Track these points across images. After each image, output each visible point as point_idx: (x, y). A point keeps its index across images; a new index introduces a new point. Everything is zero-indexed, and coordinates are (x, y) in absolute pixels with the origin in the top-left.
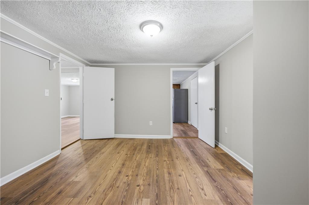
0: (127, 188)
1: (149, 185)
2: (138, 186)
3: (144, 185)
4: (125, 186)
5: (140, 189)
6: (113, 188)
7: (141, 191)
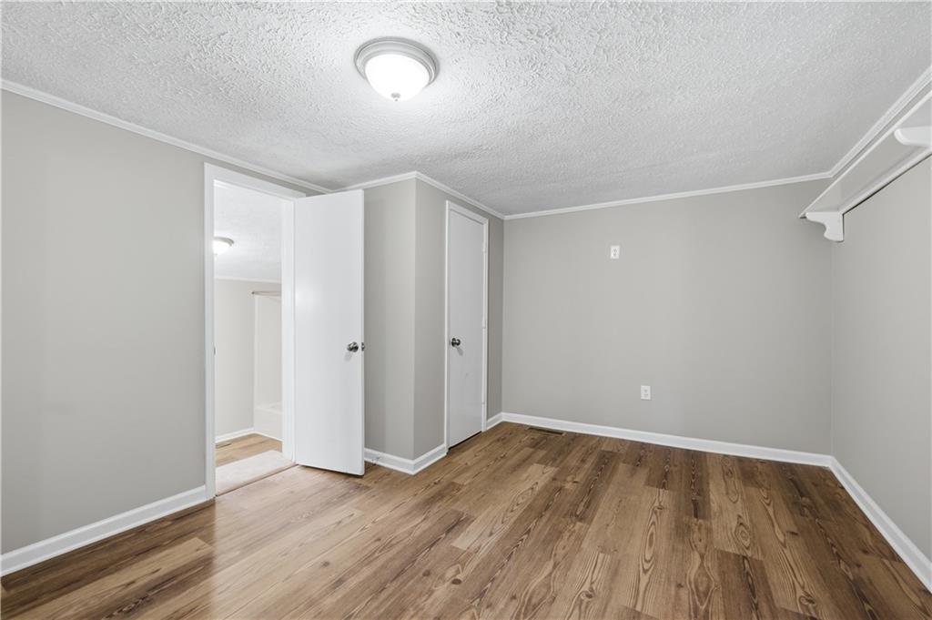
0: (489, 585)
1: (427, 574)
2: (457, 582)
3: (441, 577)
4: (493, 593)
5: (458, 572)
6: (527, 598)
7: (458, 565)
